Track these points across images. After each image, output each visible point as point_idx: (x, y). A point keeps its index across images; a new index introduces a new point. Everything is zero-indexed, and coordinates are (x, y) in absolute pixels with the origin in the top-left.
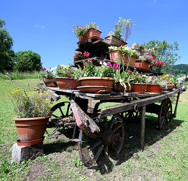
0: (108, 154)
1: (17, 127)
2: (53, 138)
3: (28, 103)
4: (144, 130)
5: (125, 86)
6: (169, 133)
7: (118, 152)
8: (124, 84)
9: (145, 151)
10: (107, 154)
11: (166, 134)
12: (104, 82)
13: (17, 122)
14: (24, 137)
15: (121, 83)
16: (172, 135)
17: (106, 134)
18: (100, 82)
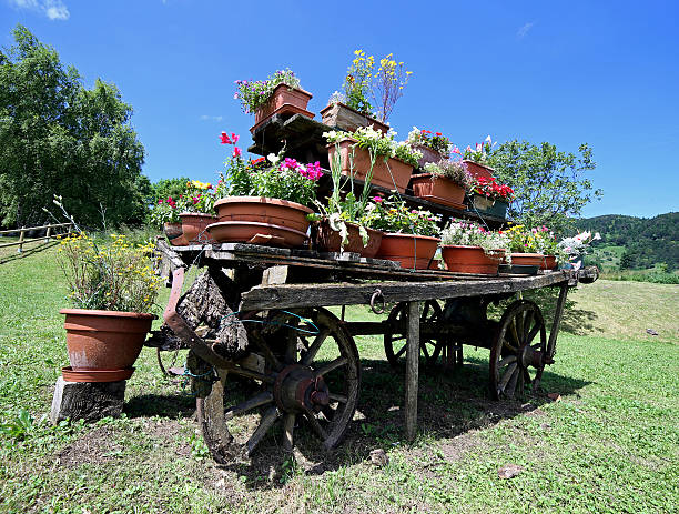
0: (294, 437)
1: (69, 331)
2: (175, 383)
3: (100, 276)
4: (415, 382)
5: (344, 233)
6: (526, 410)
7: (331, 440)
8: (343, 227)
9: (416, 450)
10: (290, 437)
11: (512, 414)
12: (269, 212)
13: (71, 317)
14: (77, 359)
15: (332, 226)
16: (534, 419)
17: (288, 375)
18: (258, 211)
